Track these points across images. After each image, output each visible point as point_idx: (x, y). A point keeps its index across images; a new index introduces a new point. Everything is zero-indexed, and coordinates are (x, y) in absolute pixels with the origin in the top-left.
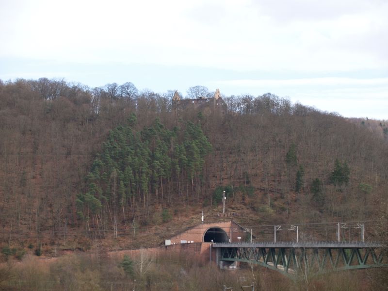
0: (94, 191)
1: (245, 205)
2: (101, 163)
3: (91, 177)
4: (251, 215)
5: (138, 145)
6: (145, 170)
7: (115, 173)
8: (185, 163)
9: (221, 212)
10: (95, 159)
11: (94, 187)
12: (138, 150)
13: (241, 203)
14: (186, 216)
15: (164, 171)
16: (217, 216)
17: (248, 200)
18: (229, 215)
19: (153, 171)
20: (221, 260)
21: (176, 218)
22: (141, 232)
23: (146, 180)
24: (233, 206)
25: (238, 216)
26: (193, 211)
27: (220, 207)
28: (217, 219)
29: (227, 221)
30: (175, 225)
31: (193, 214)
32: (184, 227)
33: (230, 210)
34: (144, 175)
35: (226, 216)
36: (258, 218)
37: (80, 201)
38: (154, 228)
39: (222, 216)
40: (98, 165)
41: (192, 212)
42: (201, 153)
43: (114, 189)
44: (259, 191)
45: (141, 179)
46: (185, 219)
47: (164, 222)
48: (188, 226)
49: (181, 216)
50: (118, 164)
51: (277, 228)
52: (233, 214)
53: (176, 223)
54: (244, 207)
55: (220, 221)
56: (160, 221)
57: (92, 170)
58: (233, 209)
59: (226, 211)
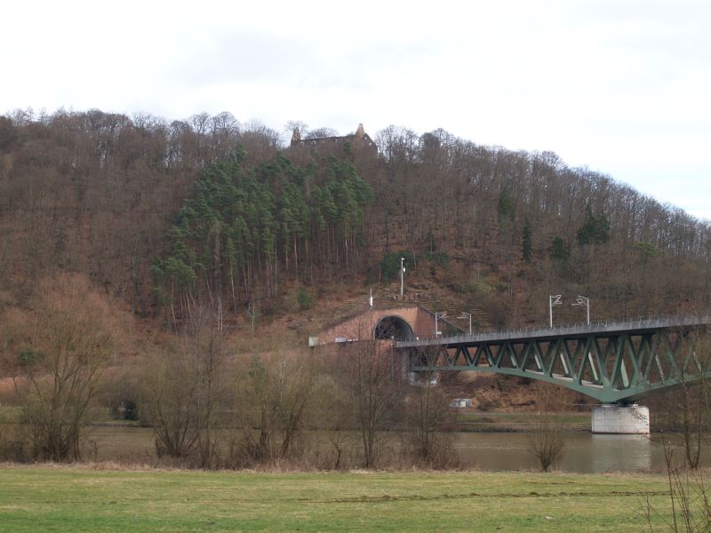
0: (182, 254)
1: (437, 281)
2: (193, 212)
3: (176, 233)
4: (448, 298)
5: (252, 186)
6: (269, 223)
7: (217, 226)
8: (333, 214)
9: (399, 292)
10: (182, 207)
11: (182, 248)
12: (254, 193)
13: (429, 279)
14: (338, 299)
15: (301, 224)
16: (392, 299)
17: (440, 273)
18: (412, 298)
19: (282, 226)
20: (411, 371)
21: (321, 303)
22: (263, 326)
23: (270, 239)
24: (416, 284)
25: (428, 299)
26: (349, 291)
27: (394, 285)
28: (394, 303)
29: (411, 307)
30: (321, 313)
31: (350, 297)
32: (337, 317)
33: (412, 289)
34: (268, 229)
35: (407, 298)
36: (462, 302)
37: (158, 269)
38: (285, 319)
39: (400, 299)
40: (188, 216)
41: (349, 294)
42: (359, 199)
43: (217, 251)
44: (455, 261)
45: (262, 237)
46: (336, 304)
47: (303, 308)
48: (344, 315)
49: (331, 300)
50: (222, 214)
51: (554, 300)
52: (419, 296)
53: (323, 309)
54: (435, 285)
55: (398, 307)
56: (298, 305)
57: (179, 223)
58: (416, 288)
59: (405, 291)
